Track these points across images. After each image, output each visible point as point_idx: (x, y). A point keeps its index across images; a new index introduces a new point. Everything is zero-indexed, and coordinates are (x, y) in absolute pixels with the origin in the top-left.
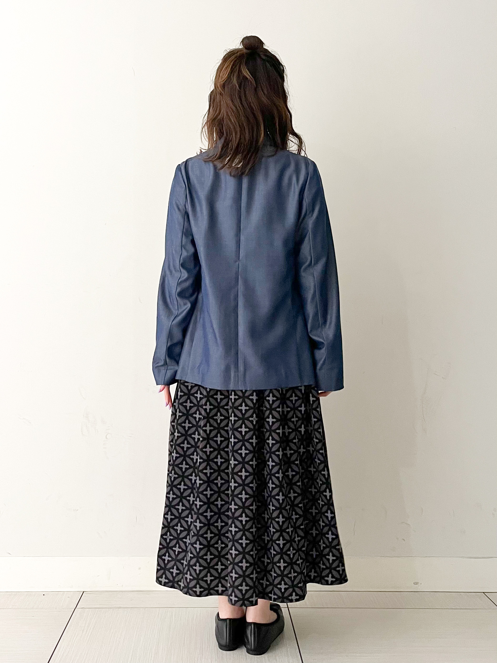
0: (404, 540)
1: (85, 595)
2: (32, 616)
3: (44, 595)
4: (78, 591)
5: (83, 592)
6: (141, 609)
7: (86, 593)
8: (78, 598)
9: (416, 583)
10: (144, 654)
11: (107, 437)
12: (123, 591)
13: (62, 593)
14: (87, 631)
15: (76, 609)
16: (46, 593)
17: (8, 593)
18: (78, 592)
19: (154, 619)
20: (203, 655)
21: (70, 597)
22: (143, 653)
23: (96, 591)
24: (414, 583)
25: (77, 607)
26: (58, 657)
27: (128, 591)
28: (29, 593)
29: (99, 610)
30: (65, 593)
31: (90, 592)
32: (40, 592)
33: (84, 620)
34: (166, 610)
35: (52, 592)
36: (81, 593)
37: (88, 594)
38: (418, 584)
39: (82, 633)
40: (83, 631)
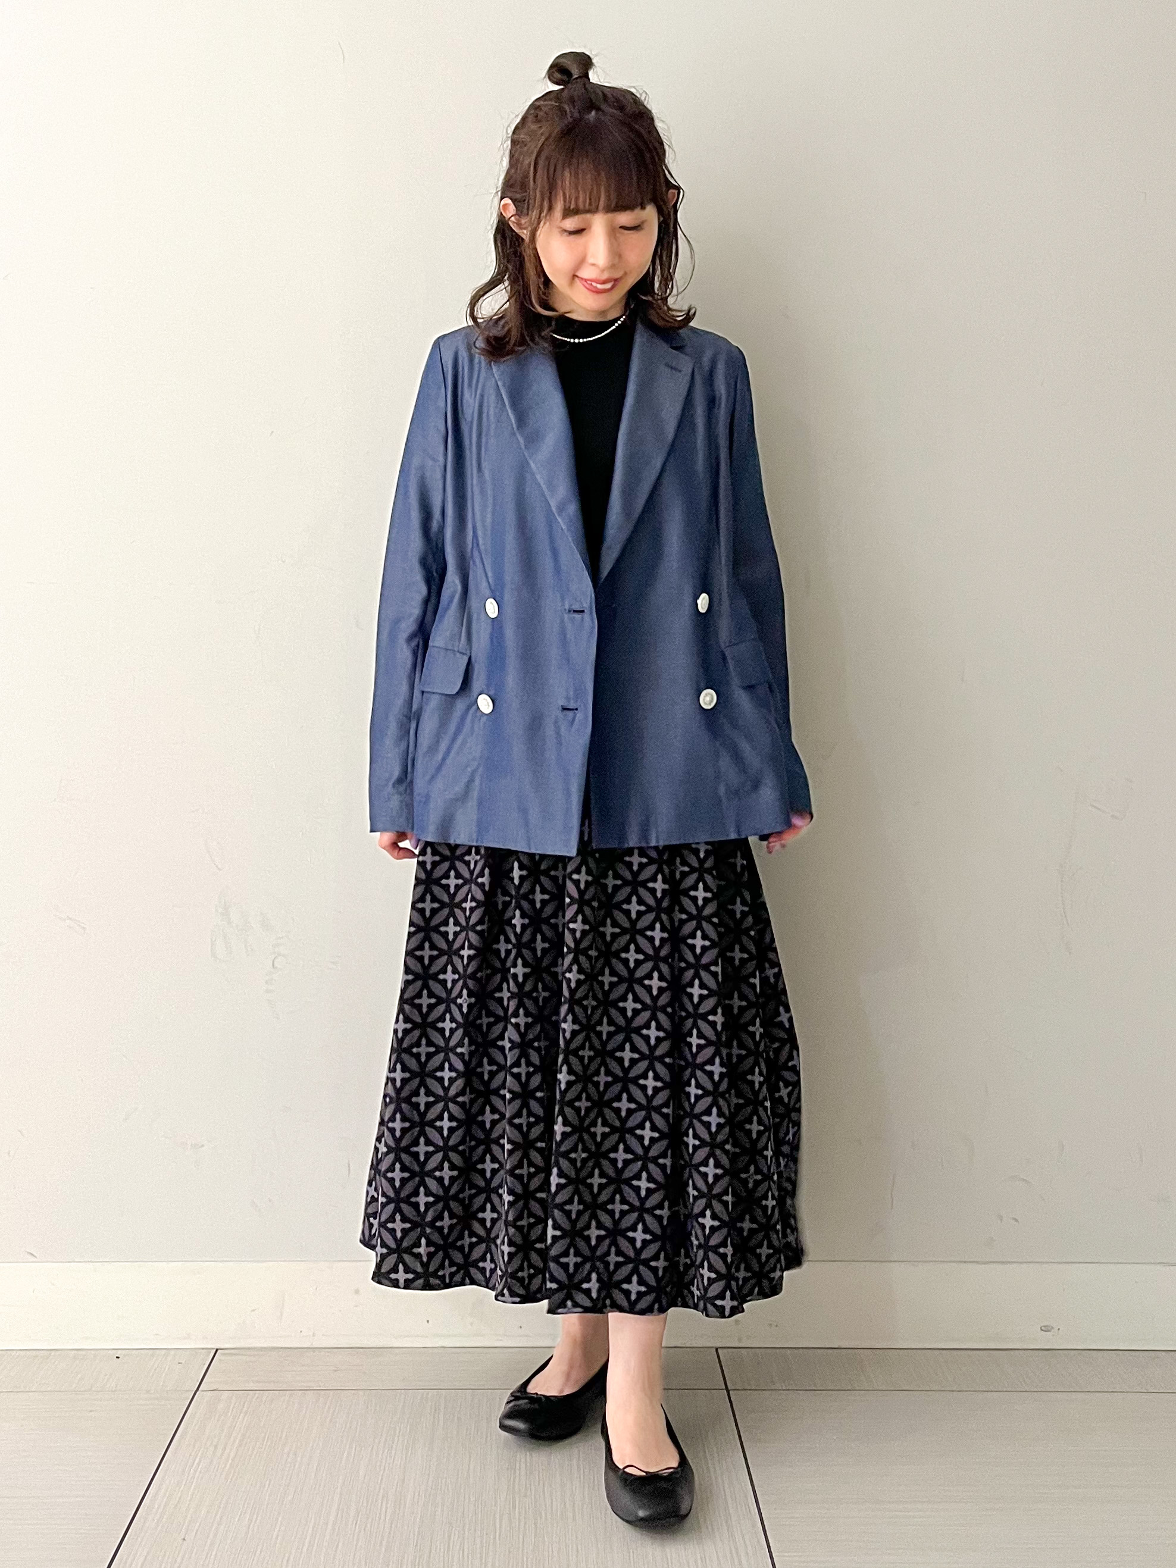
0: (1016, 1220)
1: (221, 1357)
2: (89, 1409)
3: (118, 1357)
4: (203, 1349)
5: (217, 1350)
6: (361, 1393)
7: (224, 1354)
8: (204, 1364)
9: (1046, 1329)
10: (367, 1504)
11: (277, 964)
12: (315, 1348)
13: (163, 1352)
14: (224, 1449)
15: (198, 1392)
16: (124, 1352)
18: (205, 1351)
19: (392, 1418)
20: (514, 1507)
21: (183, 1362)
22: (365, 1503)
23: (249, 1349)
24: (1041, 1328)
25: (200, 1389)
27: (329, 1348)
28: (83, 1353)
29: (255, 1394)
30: (172, 1352)
31: (232, 1351)
32: (109, 1349)
33: (218, 1420)
34: (423, 1395)
35: (138, 1352)
36: (210, 1352)
37: (228, 1354)
38: (1053, 1331)
39: (214, 1452)
40: (216, 1447)
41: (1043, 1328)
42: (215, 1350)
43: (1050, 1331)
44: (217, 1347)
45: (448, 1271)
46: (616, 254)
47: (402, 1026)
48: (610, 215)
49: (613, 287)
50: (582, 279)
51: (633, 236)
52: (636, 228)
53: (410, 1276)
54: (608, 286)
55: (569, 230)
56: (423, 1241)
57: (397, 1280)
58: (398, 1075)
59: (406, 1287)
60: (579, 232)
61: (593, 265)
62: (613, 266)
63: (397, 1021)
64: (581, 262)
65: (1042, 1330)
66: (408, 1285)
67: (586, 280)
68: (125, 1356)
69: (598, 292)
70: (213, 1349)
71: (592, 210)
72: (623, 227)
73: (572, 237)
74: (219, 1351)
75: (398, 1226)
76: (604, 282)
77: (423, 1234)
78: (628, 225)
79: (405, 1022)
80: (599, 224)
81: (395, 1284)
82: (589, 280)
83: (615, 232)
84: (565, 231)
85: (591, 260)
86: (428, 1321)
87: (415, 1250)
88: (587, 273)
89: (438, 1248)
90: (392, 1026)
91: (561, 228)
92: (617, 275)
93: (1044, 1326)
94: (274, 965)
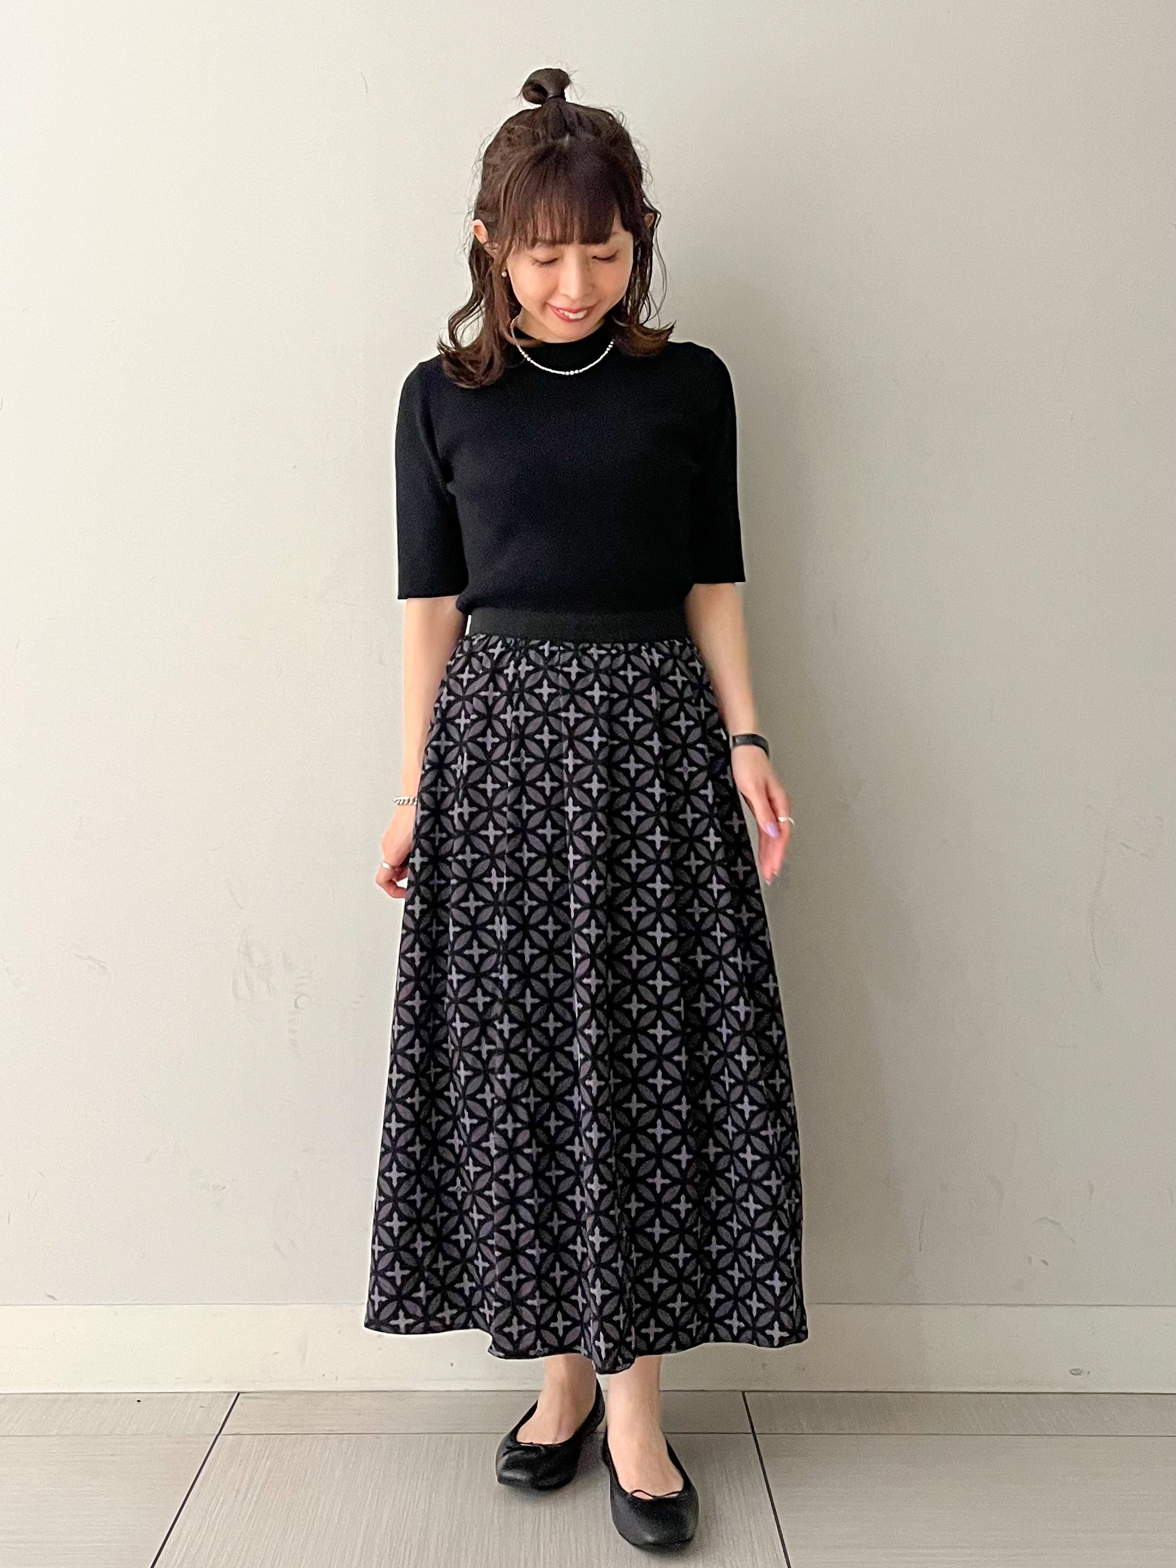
0: (1046, 1263)
1: (243, 1401)
2: (111, 1453)
3: (139, 1401)
4: (225, 1392)
5: (239, 1394)
6: (383, 1436)
7: (246, 1397)
8: (226, 1408)
9: (1076, 1372)
11: (299, 1003)
12: (338, 1392)
13: (184, 1395)
14: (247, 1493)
15: (220, 1436)
16: (144, 1396)
17: (49, 1397)
18: (226, 1394)
19: (415, 1462)
21: (205, 1406)
23: (271, 1392)
24: (1071, 1372)
25: (222, 1433)
26: (178, 1551)
27: (352, 1392)
28: (102, 1396)
29: (277, 1437)
30: (194, 1396)
31: (254, 1394)
32: (129, 1393)
33: (240, 1465)
35: (159, 1395)
36: (232, 1396)
37: (251, 1398)
38: (1082, 1374)
39: (236, 1496)
40: (238, 1491)
41: (1073, 1372)
42: (236, 1394)
43: (1079, 1374)
44: (240, 1390)
45: (447, 1313)
46: (589, 284)
47: (396, 1076)
48: (583, 246)
49: (585, 317)
50: (554, 307)
51: (607, 267)
52: (610, 259)
53: (411, 1321)
54: (581, 315)
55: (541, 260)
56: (422, 1285)
57: (398, 1326)
58: (394, 1125)
59: (407, 1332)
60: (551, 262)
61: (565, 295)
62: (585, 296)
63: (391, 1071)
64: (553, 291)
66: (409, 1330)
67: (558, 309)
68: (146, 1400)
69: (569, 320)
70: (235, 1392)
71: (565, 240)
72: (595, 257)
73: (544, 269)
74: (241, 1395)
75: (398, 1273)
76: (576, 312)
77: (422, 1278)
78: (601, 257)
79: (399, 1072)
80: (571, 255)
81: (396, 1330)
82: (561, 309)
83: (586, 264)
84: (537, 261)
85: (562, 290)
86: (452, 1365)
87: (415, 1295)
88: (558, 302)
89: (437, 1291)
90: (386, 1076)
91: (531, 257)
92: (590, 304)
93: (1074, 1370)
94: (296, 1005)
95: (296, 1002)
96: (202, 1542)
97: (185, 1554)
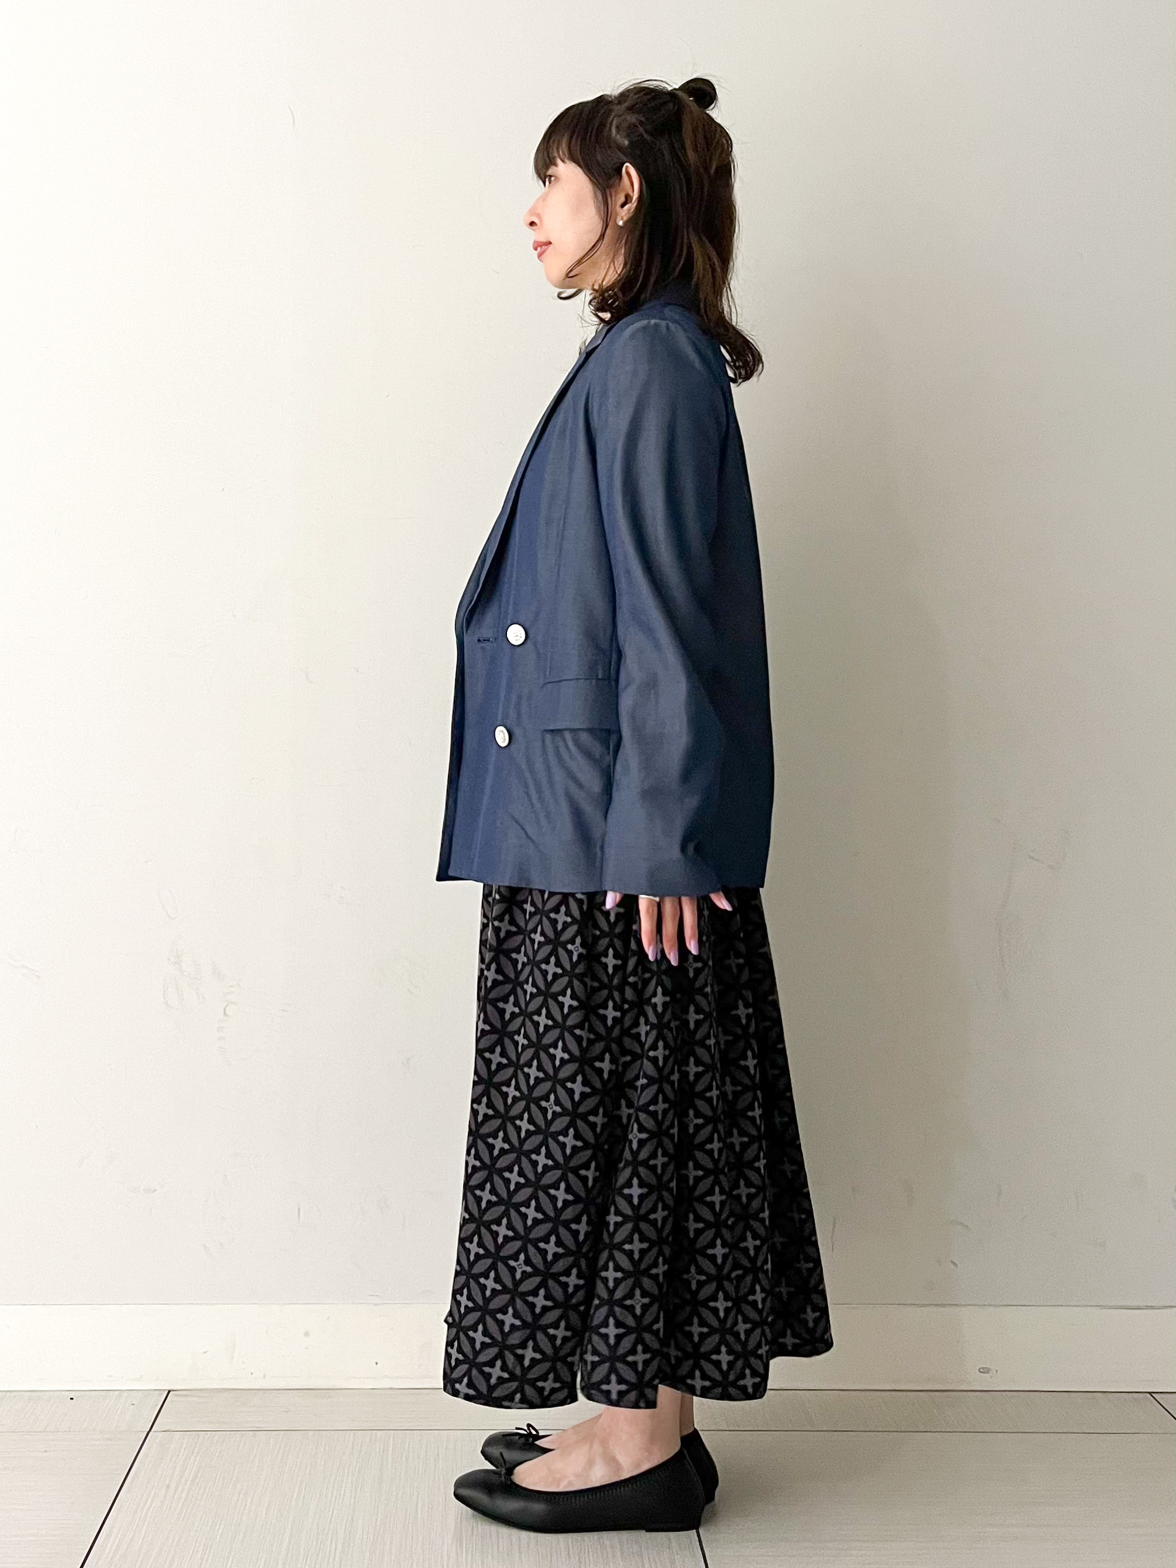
1: (173, 1399)
2: (44, 1450)
3: (72, 1399)
4: (156, 1390)
5: (169, 1391)
6: (311, 1433)
7: (176, 1395)
8: (157, 1405)
9: (984, 1371)
10: (317, 1543)
11: (227, 1012)
12: (266, 1390)
13: (117, 1393)
14: (177, 1488)
15: (150, 1433)
16: (78, 1394)
18: (157, 1392)
21: (136, 1403)
22: (315, 1543)
23: (201, 1390)
24: (979, 1370)
25: (153, 1430)
26: (107, 1551)
27: (280, 1389)
28: (36, 1394)
29: (207, 1434)
30: (125, 1394)
31: (184, 1392)
32: (62, 1391)
33: (170, 1461)
34: (371, 1434)
35: (91, 1393)
36: (162, 1394)
37: (181, 1395)
38: (991, 1372)
39: (167, 1491)
40: (168, 1487)
41: (981, 1370)
42: (167, 1392)
43: (988, 1372)
44: (170, 1388)
65: (980, 1372)
68: (79, 1397)
70: (165, 1390)
74: (171, 1393)
86: (377, 1363)
93: (983, 1368)
94: (225, 1014)
95: (225, 1009)
96: (133, 1536)
97: (117, 1547)
